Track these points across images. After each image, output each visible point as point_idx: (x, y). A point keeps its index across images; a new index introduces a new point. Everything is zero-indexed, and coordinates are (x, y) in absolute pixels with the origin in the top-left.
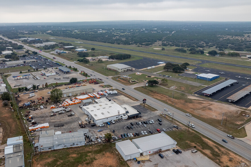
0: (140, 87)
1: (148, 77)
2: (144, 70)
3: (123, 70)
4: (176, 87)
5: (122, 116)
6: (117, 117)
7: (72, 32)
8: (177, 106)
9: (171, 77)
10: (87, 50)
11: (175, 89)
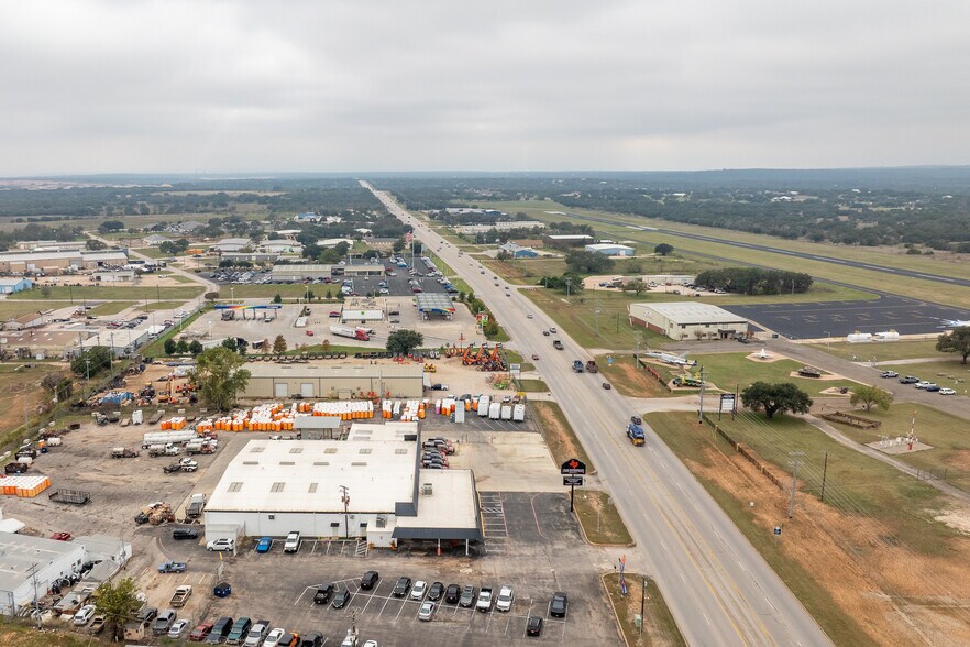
0: (688, 413)
1: (802, 374)
2: (824, 344)
3: (689, 330)
4: (918, 446)
5: (364, 525)
6: (335, 525)
7: (659, 197)
8: (795, 549)
9: (945, 390)
10: (635, 251)
11: (904, 458)
